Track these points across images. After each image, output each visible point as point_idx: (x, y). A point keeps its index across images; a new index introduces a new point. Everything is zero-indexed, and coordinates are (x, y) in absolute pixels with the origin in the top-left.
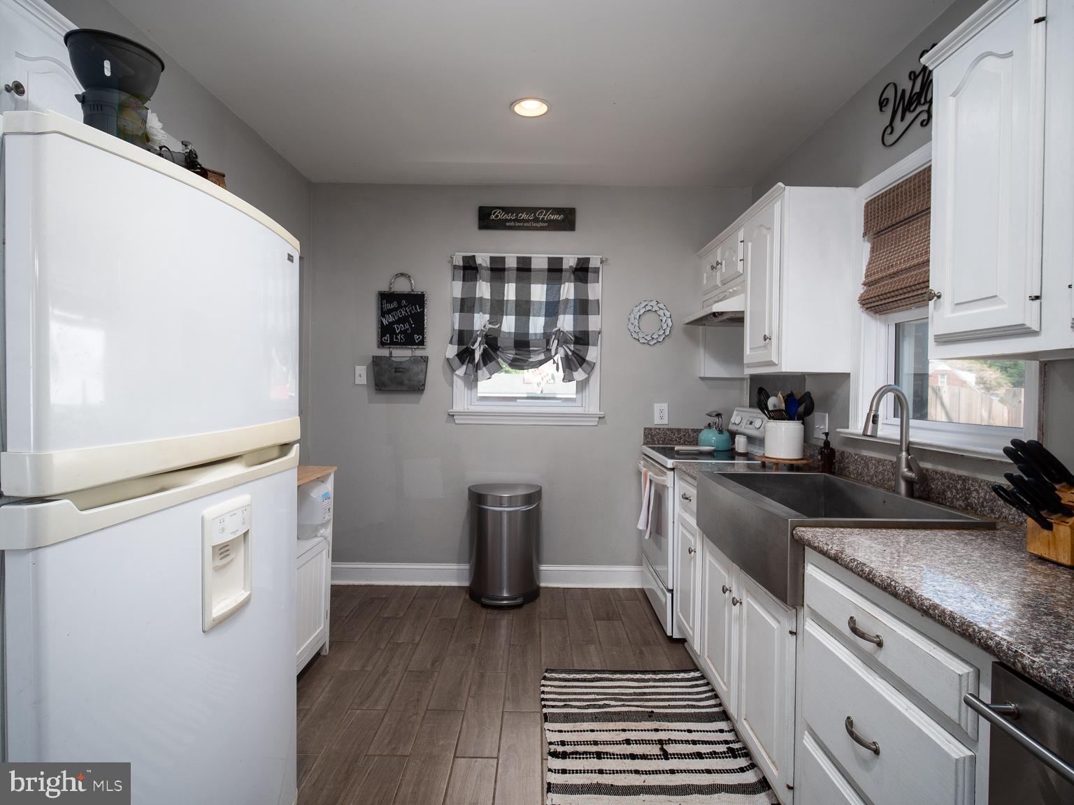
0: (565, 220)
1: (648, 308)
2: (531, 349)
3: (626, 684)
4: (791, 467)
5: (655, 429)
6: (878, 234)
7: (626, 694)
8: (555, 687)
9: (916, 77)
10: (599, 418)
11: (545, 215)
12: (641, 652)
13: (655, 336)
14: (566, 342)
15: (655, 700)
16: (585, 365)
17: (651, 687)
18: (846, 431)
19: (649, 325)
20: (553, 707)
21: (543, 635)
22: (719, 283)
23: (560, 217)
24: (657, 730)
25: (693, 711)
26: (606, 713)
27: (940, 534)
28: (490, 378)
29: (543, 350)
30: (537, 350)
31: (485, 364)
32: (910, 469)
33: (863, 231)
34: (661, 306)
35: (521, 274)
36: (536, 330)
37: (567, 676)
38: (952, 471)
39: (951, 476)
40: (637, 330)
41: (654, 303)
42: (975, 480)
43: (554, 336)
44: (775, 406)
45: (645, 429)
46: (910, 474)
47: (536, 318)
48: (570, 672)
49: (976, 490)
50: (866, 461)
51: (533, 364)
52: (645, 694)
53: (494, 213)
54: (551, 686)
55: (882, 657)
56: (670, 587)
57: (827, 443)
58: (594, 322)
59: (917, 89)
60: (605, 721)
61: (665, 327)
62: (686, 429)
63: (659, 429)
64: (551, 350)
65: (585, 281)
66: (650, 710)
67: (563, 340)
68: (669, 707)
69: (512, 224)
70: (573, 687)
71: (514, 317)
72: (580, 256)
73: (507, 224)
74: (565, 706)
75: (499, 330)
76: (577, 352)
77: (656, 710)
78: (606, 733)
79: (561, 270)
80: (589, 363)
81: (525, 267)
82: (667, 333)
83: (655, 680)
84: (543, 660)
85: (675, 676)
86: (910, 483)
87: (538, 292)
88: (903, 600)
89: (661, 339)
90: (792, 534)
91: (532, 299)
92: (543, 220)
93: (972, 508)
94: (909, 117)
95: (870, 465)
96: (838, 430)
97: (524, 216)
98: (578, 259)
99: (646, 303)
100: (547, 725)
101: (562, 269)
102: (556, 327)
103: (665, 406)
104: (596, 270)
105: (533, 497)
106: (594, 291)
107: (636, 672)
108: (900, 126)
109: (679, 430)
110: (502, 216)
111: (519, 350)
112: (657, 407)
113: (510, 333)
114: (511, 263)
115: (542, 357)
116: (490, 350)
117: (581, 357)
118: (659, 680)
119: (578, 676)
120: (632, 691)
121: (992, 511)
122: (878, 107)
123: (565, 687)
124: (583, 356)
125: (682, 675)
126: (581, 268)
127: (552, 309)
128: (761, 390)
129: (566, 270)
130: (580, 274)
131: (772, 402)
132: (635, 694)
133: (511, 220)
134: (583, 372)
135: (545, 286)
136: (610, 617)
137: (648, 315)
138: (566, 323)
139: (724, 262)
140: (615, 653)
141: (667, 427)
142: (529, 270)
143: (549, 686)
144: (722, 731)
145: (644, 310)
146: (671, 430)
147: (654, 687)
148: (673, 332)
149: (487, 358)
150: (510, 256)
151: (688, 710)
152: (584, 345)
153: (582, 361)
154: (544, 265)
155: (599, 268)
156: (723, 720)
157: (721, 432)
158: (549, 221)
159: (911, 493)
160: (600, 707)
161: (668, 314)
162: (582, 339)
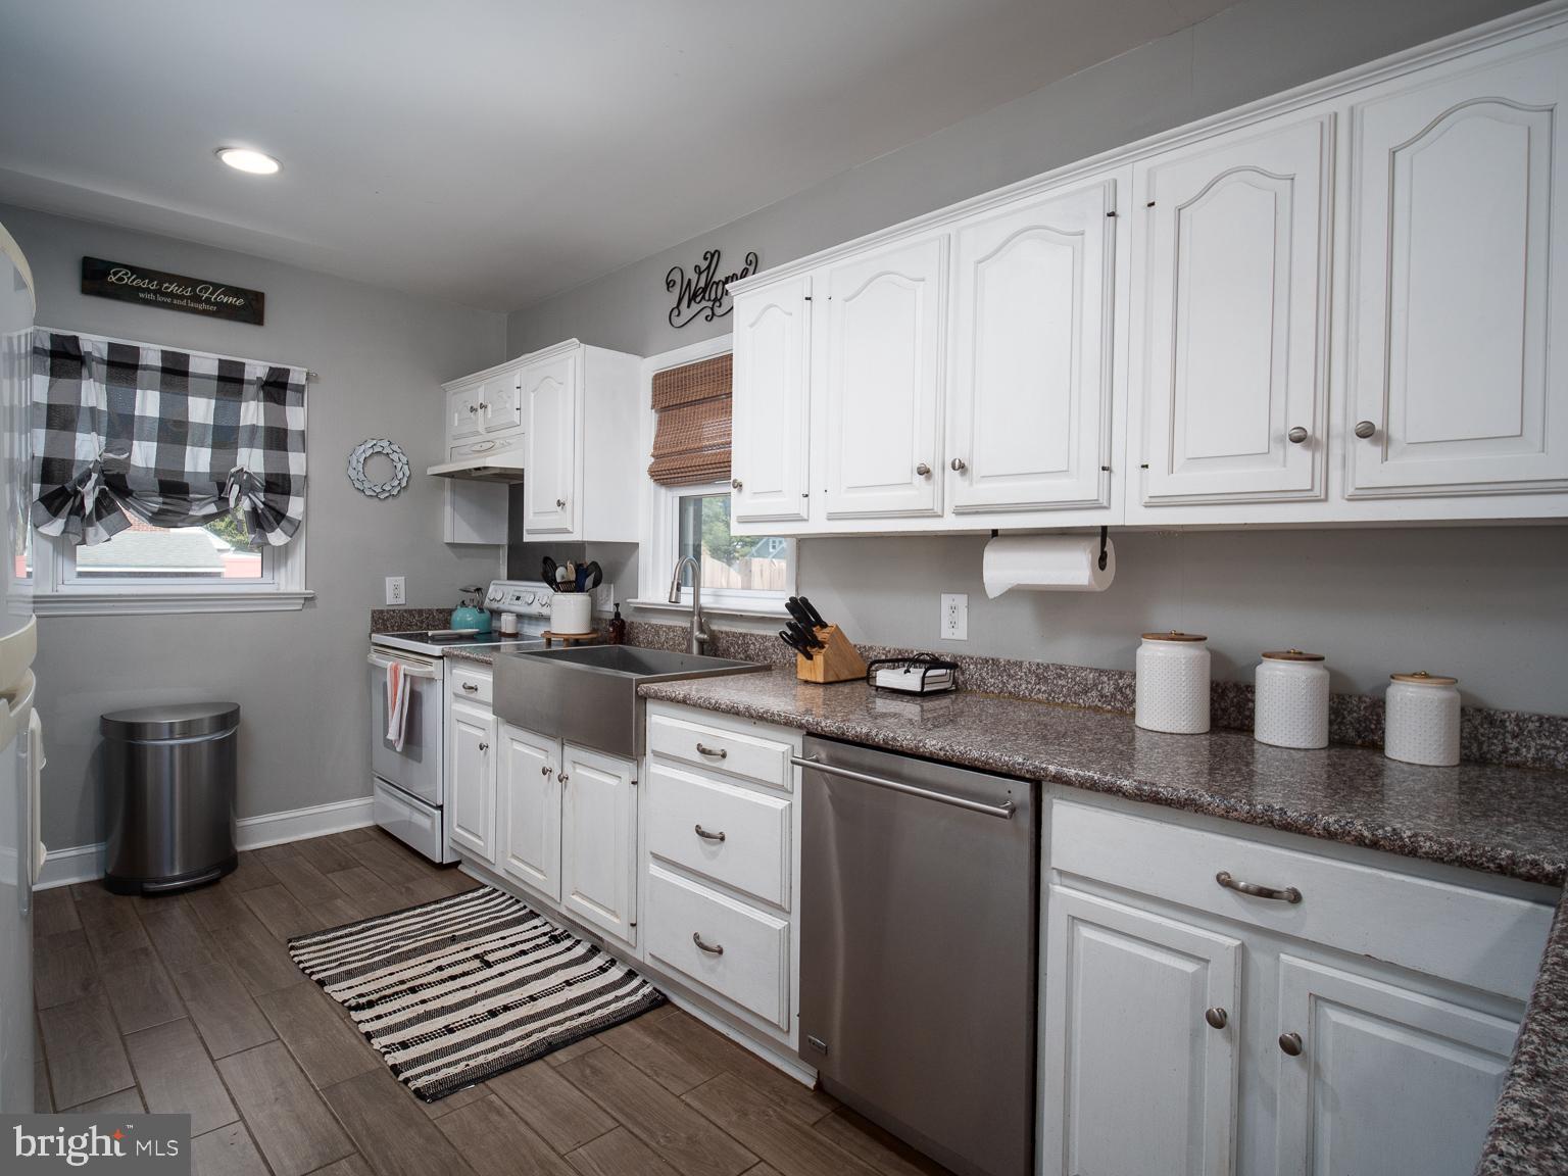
0: (249, 308)
1: (377, 449)
2: (191, 496)
3: (410, 922)
4: (577, 642)
5: (388, 611)
6: (664, 409)
7: (413, 931)
8: (314, 952)
9: (700, 273)
10: (305, 599)
11: (212, 293)
12: (408, 889)
13: (387, 488)
14: (253, 489)
15: (451, 925)
16: (283, 523)
17: (439, 916)
18: (638, 601)
19: (378, 472)
20: (325, 970)
21: (256, 909)
22: (481, 429)
23: (240, 302)
24: (467, 949)
25: (498, 921)
26: (399, 954)
27: (742, 676)
28: (109, 540)
29: (214, 499)
30: (205, 499)
31: (99, 517)
32: (702, 630)
33: (650, 404)
34: (395, 447)
35: (169, 377)
36: (196, 465)
37: (324, 938)
38: (734, 630)
39: (734, 634)
40: (362, 477)
41: (385, 444)
42: (752, 635)
43: (232, 479)
44: (563, 577)
45: (374, 612)
46: (702, 636)
47: (196, 449)
48: (324, 933)
49: (753, 643)
50: (657, 629)
51: (192, 519)
52: (436, 924)
53: (115, 274)
54: (309, 953)
55: (725, 765)
56: (440, 803)
57: (617, 614)
58: (296, 463)
59: (702, 284)
60: (401, 961)
61: (400, 475)
62: (429, 610)
63: (394, 611)
64: (228, 499)
65: (282, 402)
66: (450, 935)
67: (248, 485)
68: (470, 926)
69: (151, 296)
70: (339, 945)
71: (156, 444)
72: (274, 365)
73: (141, 295)
74: (340, 965)
75: (127, 463)
76: (271, 504)
77: (457, 934)
78: (409, 971)
79: (241, 381)
80: (290, 521)
81: (177, 368)
82: (404, 484)
83: (441, 909)
84: (275, 933)
85: (463, 898)
86: (701, 643)
87: (201, 410)
88: (744, 715)
89: (395, 492)
90: (636, 691)
91: (190, 420)
92: (208, 301)
93: (750, 659)
94: (695, 307)
95: (661, 633)
96: (629, 600)
97: (173, 288)
98: (271, 368)
99: (375, 442)
100: (327, 989)
101: (243, 380)
102: (235, 465)
103: (401, 580)
104: (300, 389)
105: (228, 719)
106: (295, 418)
107: (414, 908)
108: (687, 313)
109: (420, 612)
110: (129, 280)
111: (167, 497)
112: (390, 582)
113: (148, 469)
114: (151, 356)
115: (212, 509)
116: (112, 495)
117: (278, 512)
118: (446, 907)
119: (339, 934)
120: (419, 926)
121: (765, 658)
122: (666, 287)
123: (328, 948)
124: (282, 511)
125: (470, 896)
126: (275, 382)
127: (225, 437)
128: (546, 560)
129: (250, 382)
130: (273, 390)
131: (560, 573)
132: (423, 927)
133: (148, 290)
134: (283, 534)
135: (213, 402)
136: (344, 866)
137: (376, 458)
138: (252, 460)
139: (489, 406)
140: (373, 899)
141: (405, 608)
142: (185, 374)
143: (304, 954)
144: (536, 928)
145: (371, 451)
146: (410, 612)
147: (443, 915)
148: (411, 483)
149: (103, 507)
150: (149, 349)
151: (492, 923)
152: (283, 494)
153: (280, 516)
154: (213, 369)
155: (304, 386)
156: (533, 918)
157: (481, 610)
158: (219, 305)
159: (702, 652)
160: (387, 951)
161: (404, 460)
162: (278, 485)
